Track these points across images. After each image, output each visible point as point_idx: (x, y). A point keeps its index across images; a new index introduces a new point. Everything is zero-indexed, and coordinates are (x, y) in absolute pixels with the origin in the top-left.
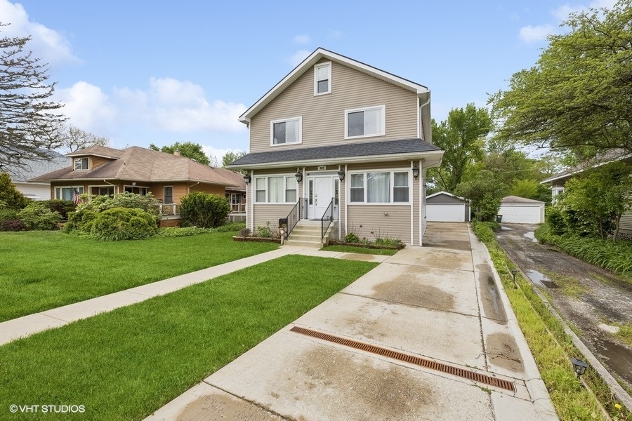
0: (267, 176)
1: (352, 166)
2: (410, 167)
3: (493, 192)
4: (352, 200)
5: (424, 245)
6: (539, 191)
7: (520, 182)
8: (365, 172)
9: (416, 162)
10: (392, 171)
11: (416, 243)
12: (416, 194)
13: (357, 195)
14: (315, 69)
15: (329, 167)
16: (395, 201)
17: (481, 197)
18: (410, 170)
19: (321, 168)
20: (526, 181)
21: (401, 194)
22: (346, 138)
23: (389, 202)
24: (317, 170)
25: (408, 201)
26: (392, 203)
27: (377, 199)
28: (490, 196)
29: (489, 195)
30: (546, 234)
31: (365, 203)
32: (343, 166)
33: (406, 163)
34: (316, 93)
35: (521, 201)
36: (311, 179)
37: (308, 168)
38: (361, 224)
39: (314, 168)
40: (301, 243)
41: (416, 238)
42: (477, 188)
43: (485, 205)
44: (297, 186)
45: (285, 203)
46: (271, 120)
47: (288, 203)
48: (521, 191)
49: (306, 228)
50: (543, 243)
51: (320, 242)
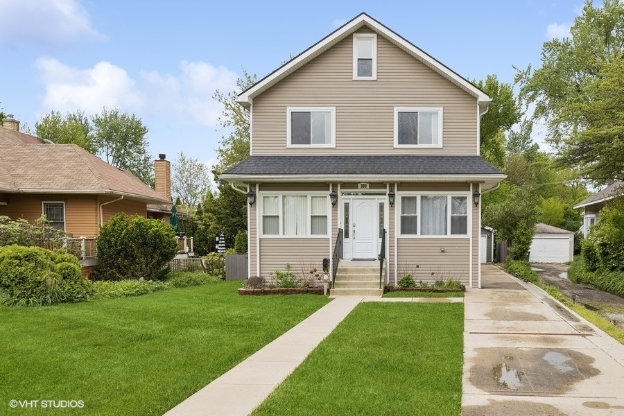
0: (280, 193)
1: (403, 186)
2: (469, 190)
3: (526, 218)
4: (403, 232)
5: (482, 288)
6: (566, 216)
7: (545, 202)
8: (418, 194)
9: (476, 184)
10: (450, 195)
11: (475, 285)
12: (475, 224)
13: (408, 225)
14: (355, 39)
15: (373, 185)
16: (452, 233)
17: (515, 225)
18: (469, 195)
19: (363, 186)
20: (552, 199)
21: (459, 225)
22: (395, 147)
23: (446, 234)
24: (357, 188)
25: (466, 233)
26: (449, 235)
27: (431, 230)
28: (525, 225)
29: (522, 223)
30: (581, 272)
31: (418, 235)
32: (392, 184)
33: (464, 186)
34: (355, 77)
35: (549, 231)
36: (347, 201)
37: (345, 185)
38: (418, 263)
39: (353, 185)
40: (354, 291)
41: (475, 278)
42: (509, 214)
43: (518, 237)
44: (329, 211)
45: (309, 236)
46: (288, 107)
47: (314, 236)
48: (547, 215)
49: (352, 271)
50: (578, 283)
51: (378, 289)
